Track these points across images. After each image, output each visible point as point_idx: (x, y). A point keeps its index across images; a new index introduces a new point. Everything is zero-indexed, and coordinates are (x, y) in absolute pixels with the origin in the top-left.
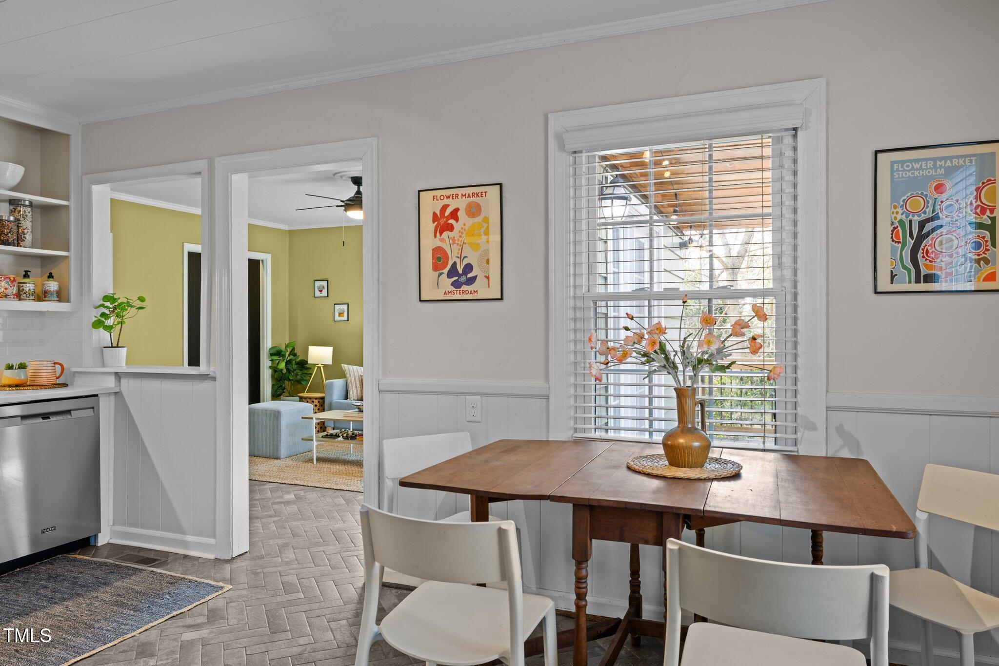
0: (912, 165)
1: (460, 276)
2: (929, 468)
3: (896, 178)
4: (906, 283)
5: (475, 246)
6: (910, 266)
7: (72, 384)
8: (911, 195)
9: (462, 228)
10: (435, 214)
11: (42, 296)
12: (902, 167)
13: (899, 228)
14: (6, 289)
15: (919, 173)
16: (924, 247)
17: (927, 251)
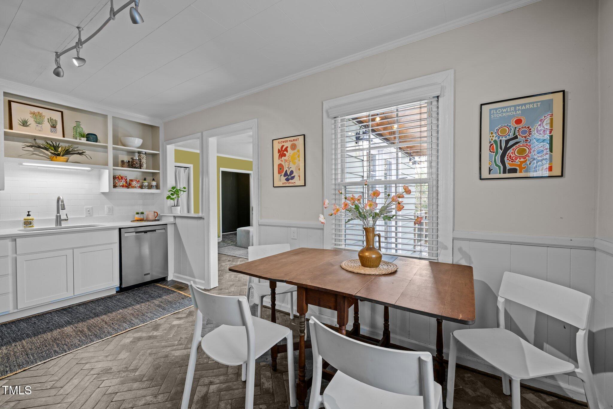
0: (502, 110)
1: (288, 176)
2: (506, 274)
3: (493, 118)
4: (498, 174)
5: (294, 163)
6: (500, 164)
7: (161, 220)
8: (501, 126)
9: (289, 155)
10: (279, 150)
11: (150, 187)
12: (496, 111)
13: (494, 144)
14: (136, 185)
15: (506, 114)
16: (509, 154)
17: (510, 156)
